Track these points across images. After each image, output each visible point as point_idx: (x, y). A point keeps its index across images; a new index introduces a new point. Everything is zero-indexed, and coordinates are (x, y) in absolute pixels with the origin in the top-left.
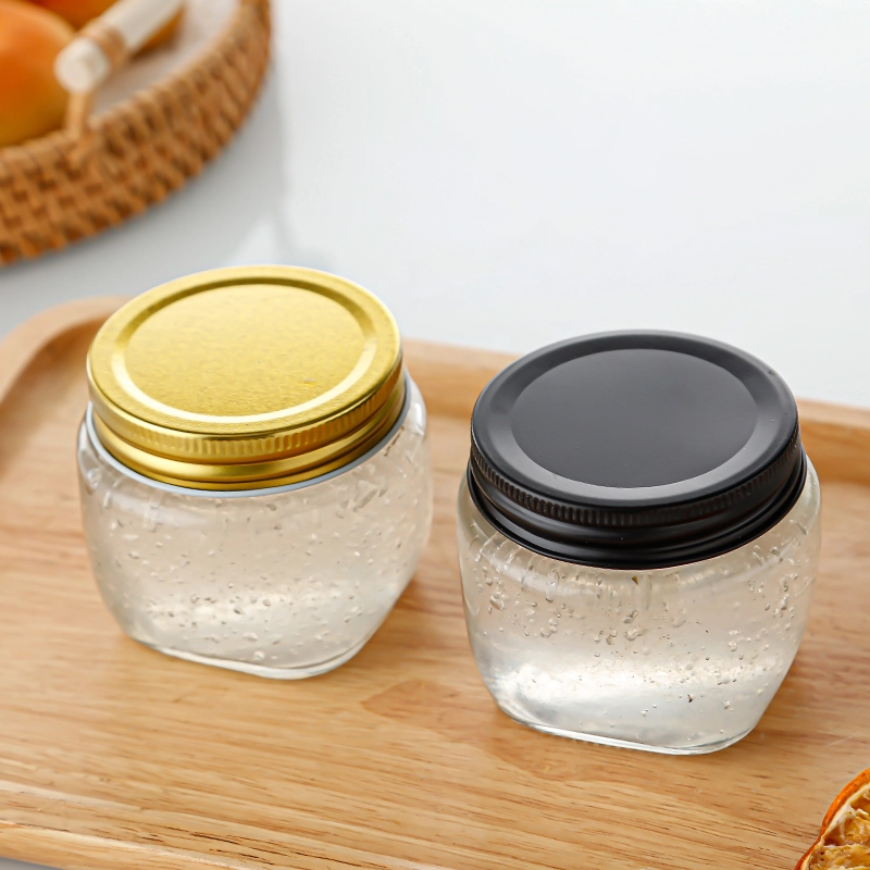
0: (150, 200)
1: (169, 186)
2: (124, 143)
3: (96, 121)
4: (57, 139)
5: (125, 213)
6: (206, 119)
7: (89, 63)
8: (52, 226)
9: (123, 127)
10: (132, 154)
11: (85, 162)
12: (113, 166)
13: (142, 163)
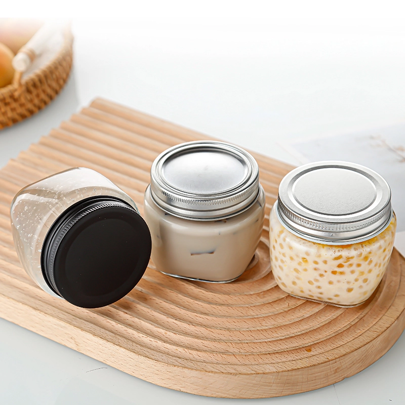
0: (39, 108)
1: (45, 103)
2: (32, 89)
3: (23, 82)
4: (10, 88)
5: (32, 113)
6: (57, 81)
7: (25, 61)
8: (9, 118)
9: (32, 83)
10: (35, 92)
11: (20, 96)
12: (29, 97)
13: (38, 96)
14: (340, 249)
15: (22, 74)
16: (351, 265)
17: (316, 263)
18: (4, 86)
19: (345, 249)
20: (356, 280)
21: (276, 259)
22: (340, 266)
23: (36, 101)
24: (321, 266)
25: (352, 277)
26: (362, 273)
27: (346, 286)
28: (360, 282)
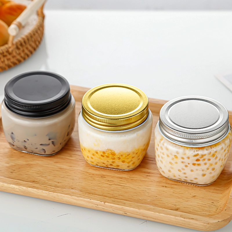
0: (24, 59)
1: (28, 56)
2: (20, 47)
3: (14, 42)
4: (6, 46)
5: (20, 61)
6: (35, 42)
7: (15, 29)
8: (6, 65)
9: (19, 43)
10: (21, 49)
11: (12, 51)
12: (18, 52)
13: (23, 51)
14: (197, 149)
15: (14, 37)
16: (204, 160)
17: (183, 158)
18: (3, 45)
19: (200, 150)
20: (208, 169)
21: (159, 156)
22: (198, 160)
23: (22, 54)
24: (186, 160)
25: (205, 167)
26: (211, 165)
27: (201, 173)
28: (210, 170)
